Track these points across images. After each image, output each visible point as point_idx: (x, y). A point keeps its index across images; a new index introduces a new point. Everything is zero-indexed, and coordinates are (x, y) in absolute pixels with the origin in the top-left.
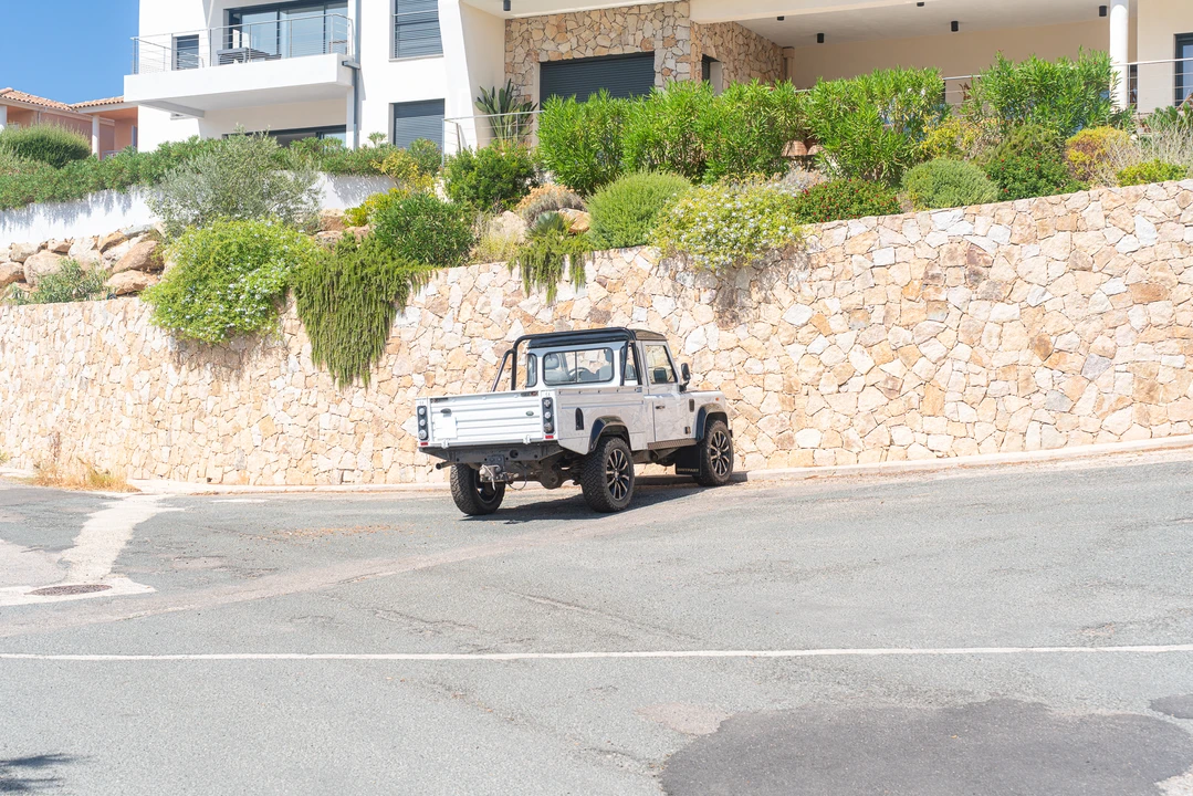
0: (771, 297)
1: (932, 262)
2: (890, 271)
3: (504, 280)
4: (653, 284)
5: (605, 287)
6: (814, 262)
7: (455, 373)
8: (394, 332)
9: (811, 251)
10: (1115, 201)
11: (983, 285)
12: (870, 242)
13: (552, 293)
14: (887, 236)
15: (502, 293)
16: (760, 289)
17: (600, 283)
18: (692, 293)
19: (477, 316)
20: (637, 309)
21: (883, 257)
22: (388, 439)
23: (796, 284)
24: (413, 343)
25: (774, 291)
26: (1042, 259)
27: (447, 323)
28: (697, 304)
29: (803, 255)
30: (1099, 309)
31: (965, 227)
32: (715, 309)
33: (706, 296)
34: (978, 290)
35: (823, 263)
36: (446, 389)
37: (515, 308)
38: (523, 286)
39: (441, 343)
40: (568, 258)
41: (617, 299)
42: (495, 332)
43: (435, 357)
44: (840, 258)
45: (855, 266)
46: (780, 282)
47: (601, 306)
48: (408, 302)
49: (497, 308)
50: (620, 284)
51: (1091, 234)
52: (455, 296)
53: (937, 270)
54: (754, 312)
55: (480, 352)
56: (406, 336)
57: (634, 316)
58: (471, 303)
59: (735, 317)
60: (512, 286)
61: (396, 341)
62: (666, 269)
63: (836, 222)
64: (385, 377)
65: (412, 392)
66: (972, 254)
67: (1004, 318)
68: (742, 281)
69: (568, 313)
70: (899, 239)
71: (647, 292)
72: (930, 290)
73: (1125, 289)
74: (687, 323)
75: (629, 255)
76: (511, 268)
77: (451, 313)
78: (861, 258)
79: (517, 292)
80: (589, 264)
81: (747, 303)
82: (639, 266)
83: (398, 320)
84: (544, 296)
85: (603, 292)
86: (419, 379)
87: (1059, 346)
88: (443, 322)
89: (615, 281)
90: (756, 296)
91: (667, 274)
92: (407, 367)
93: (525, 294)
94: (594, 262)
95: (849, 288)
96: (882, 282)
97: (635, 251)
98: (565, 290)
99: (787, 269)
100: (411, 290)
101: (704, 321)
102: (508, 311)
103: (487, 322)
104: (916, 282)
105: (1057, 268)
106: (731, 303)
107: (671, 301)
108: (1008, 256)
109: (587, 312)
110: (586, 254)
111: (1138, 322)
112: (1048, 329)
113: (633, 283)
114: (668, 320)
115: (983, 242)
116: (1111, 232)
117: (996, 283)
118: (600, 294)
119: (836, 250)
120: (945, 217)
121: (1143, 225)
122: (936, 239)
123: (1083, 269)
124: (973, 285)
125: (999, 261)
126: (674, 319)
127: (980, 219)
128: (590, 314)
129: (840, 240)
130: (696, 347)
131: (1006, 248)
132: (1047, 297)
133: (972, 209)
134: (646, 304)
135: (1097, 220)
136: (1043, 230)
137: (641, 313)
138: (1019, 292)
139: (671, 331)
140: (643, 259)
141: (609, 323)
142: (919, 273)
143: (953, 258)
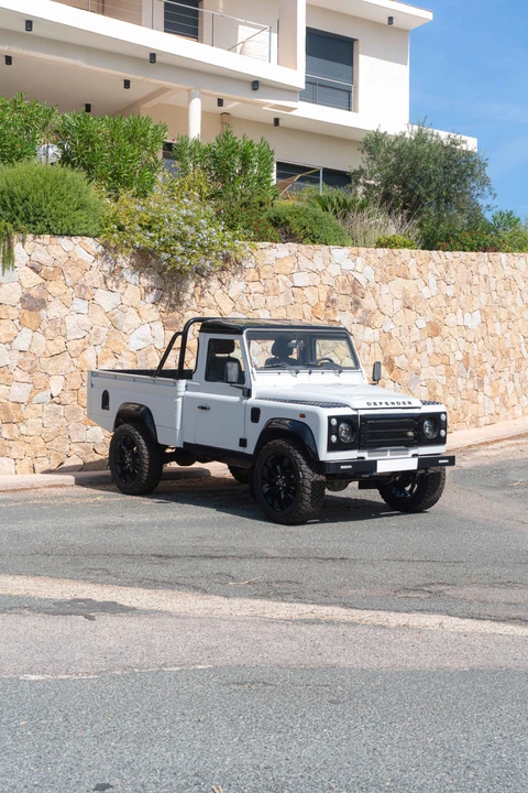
0: (214, 304)
1: (331, 290)
2: (305, 292)
4: (95, 278)
5: (38, 273)
6: (250, 275)
9: (247, 266)
10: (421, 259)
11: (360, 311)
12: (291, 265)
14: (304, 262)
16: (204, 295)
17: (32, 268)
18: (137, 290)
20: (77, 300)
21: (300, 280)
23: (234, 293)
25: (216, 298)
26: (390, 297)
28: (143, 303)
30: (413, 339)
31: (348, 265)
32: (161, 308)
33: (153, 295)
34: (357, 316)
35: (256, 278)
41: (54, 288)
44: (271, 276)
45: (280, 283)
46: (221, 291)
47: (34, 293)
50: (56, 273)
51: (411, 282)
53: (334, 296)
54: (198, 315)
57: (75, 307)
59: (180, 319)
63: (266, 244)
66: (355, 284)
67: (371, 340)
68: (187, 285)
70: (312, 267)
71: (88, 284)
72: (330, 311)
73: (425, 325)
74: (131, 319)
75: (64, 241)
78: (285, 278)
80: (18, 248)
81: (194, 306)
82: (79, 256)
85: (38, 279)
89: (52, 269)
90: (200, 302)
95: (277, 303)
96: (300, 301)
97: (74, 240)
99: (226, 279)
101: (150, 319)
104: (321, 304)
105: (398, 304)
106: (178, 305)
107: (115, 296)
108: (373, 291)
109: (17, 297)
110: (16, 237)
111: (430, 350)
112: (393, 352)
113: (73, 273)
114: (113, 315)
115: (359, 277)
116: (420, 282)
117: (368, 312)
118: (33, 279)
119: (268, 268)
120: (340, 254)
121: (432, 280)
122: (334, 270)
123: (408, 308)
124: (354, 311)
125: (368, 294)
126: (119, 315)
127: (359, 259)
128: (22, 300)
129: (271, 260)
130: (142, 344)
131: (372, 284)
132: (392, 326)
133: (354, 249)
134: (88, 296)
135: (414, 272)
136: (391, 275)
137: (81, 305)
138: (378, 320)
139: (115, 326)
140: (83, 249)
141: (43, 312)
142: (324, 297)
143: (344, 288)
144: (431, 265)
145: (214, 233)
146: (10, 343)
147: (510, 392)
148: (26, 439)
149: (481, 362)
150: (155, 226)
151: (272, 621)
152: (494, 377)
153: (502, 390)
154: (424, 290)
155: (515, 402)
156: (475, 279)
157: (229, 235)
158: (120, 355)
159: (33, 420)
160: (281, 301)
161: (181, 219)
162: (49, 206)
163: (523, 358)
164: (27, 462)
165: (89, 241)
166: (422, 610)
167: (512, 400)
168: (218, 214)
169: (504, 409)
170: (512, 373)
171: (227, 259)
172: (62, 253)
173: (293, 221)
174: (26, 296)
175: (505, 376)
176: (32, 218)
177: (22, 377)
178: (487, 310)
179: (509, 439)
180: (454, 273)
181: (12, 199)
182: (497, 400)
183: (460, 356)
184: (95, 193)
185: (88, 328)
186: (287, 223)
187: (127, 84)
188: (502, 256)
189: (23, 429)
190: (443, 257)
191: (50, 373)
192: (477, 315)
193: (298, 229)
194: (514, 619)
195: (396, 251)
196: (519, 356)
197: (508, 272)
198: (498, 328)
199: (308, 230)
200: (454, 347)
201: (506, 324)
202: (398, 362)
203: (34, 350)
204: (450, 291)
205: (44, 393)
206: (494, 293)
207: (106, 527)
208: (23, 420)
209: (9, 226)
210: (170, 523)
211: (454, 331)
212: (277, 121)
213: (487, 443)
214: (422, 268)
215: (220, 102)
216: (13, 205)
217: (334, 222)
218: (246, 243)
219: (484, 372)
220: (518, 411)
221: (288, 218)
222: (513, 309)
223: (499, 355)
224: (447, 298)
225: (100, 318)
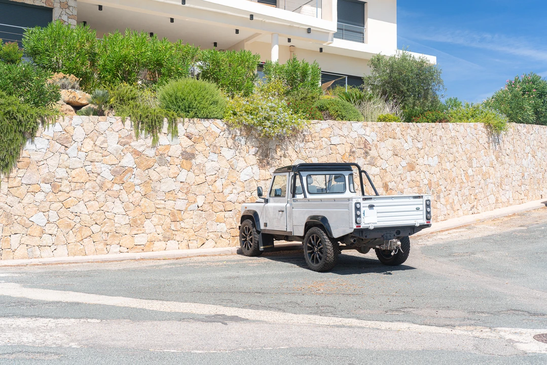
0: (287, 154)
1: (352, 146)
2: (337, 147)
3: (120, 128)
4: (221, 141)
5: (190, 139)
6: (307, 138)
7: (79, 185)
8: (24, 153)
9: (305, 133)
10: (403, 128)
11: (368, 157)
12: (330, 133)
13: (156, 140)
14: (337, 131)
15: (118, 135)
16: (281, 149)
17: (187, 137)
18: (244, 147)
19: (97, 148)
20: (211, 154)
21: (335, 140)
22: (17, 228)
23: (298, 149)
24: (42, 163)
25: (288, 152)
26: (386, 149)
27: (72, 150)
28: (247, 155)
29: (302, 135)
30: (400, 172)
31: (362, 132)
32: (257, 158)
33: (253, 150)
34: (367, 160)
35: (310, 140)
36: (70, 194)
37: (127, 146)
38: (133, 133)
39: (66, 164)
40: (165, 120)
41: (199, 147)
42: (111, 159)
43: (61, 173)
44: (318, 138)
45: (323, 143)
46: (290, 147)
47: (188, 150)
48: (38, 134)
49: (113, 144)
50: (200, 139)
51: (398, 140)
52: (79, 134)
53: (354, 149)
54: (278, 161)
55: (99, 172)
56: (35, 157)
57: (210, 158)
58: (92, 140)
59: (268, 163)
60: (125, 133)
61: (26, 160)
62: (229, 134)
63: (316, 121)
64: (15, 184)
65: (40, 196)
66: (366, 143)
67: (375, 173)
68: (272, 145)
69: (166, 152)
70: (341, 133)
71: (218, 145)
72: (352, 158)
73: (406, 165)
74: (241, 164)
75: (206, 123)
76: (123, 121)
77: (75, 145)
78: (326, 140)
79: (130, 137)
80: (180, 126)
81: (275, 156)
82: (213, 130)
83: (28, 145)
84: (149, 141)
85: (190, 143)
86: (47, 187)
87: (390, 187)
88: (68, 151)
89: (198, 137)
90: (279, 153)
91: (230, 136)
92: (35, 178)
93: (135, 138)
94: (183, 125)
95: (321, 154)
96: (334, 152)
97: (210, 121)
98: (164, 139)
99: (294, 141)
100: (40, 126)
101: (252, 163)
102: (122, 147)
103: (105, 153)
104: (347, 154)
105: (390, 153)
106: (267, 156)
107: (233, 151)
108: (376, 146)
109: (179, 152)
110: (178, 119)
111: (409, 179)
112: (387, 180)
113: (209, 139)
114: (231, 162)
115: (369, 139)
116: (403, 141)
117: (373, 158)
118: (186, 142)
119: (317, 134)
120: (356, 125)
121: (409, 139)
122: (354, 135)
123: (396, 155)
124: (365, 158)
125: (373, 148)
126: (234, 161)
127: (368, 129)
128: (182, 154)
129: (318, 130)
130: (247, 178)
131: (375, 142)
132: (387, 165)
133: (365, 123)
134: (217, 151)
135: (399, 135)
136: (386, 137)
137: (214, 157)
138: (379, 162)
139: (232, 168)
140: (215, 126)
141: (193, 160)
142: (348, 150)
143: (359, 145)
144: (409, 131)
145: (286, 115)
146: (175, 177)
147: (455, 202)
148: (185, 230)
149: (438, 185)
150: (254, 112)
151: (319, 326)
152: (446, 194)
153: (451, 201)
154: (405, 145)
155: (459, 207)
156: (435, 138)
157: (295, 116)
158: (235, 183)
159: (188, 220)
160: (324, 152)
161: (268, 108)
162: (196, 102)
163: (463, 182)
164: (185, 243)
165: (218, 121)
166: (399, 321)
167: (457, 207)
168: (289, 105)
169: (452, 211)
170: (457, 191)
171: (294, 129)
172: (203, 128)
173: (331, 109)
174: (184, 152)
175: (453, 193)
176: (187, 109)
177: (182, 196)
178: (442, 155)
179: (455, 228)
180: (422, 135)
181: (176, 99)
182: (448, 207)
183: (426, 182)
184: (221, 95)
185: (217, 169)
186: (327, 109)
187: (237, 31)
188: (450, 125)
189: (183, 225)
190: (416, 126)
191: (197, 194)
192: (436, 158)
193: (333, 112)
194: (448, 325)
195: (388, 123)
196: (461, 181)
197: (453, 133)
198: (448, 166)
199: (339, 112)
200: (422, 177)
201: (453, 163)
202: (391, 185)
203: (189, 182)
204: (420, 145)
205: (194, 205)
206: (445, 146)
207: (230, 278)
208: (182, 220)
209: (175, 114)
210: (264, 276)
211: (423, 168)
212: (321, 50)
213: (442, 231)
214: (404, 133)
215: (289, 40)
216: (177, 102)
217: (353, 108)
218: (305, 121)
219: (440, 191)
220: (460, 212)
221: (328, 106)
222: (457, 155)
223: (449, 181)
224: (418, 149)
225: (224, 164)
